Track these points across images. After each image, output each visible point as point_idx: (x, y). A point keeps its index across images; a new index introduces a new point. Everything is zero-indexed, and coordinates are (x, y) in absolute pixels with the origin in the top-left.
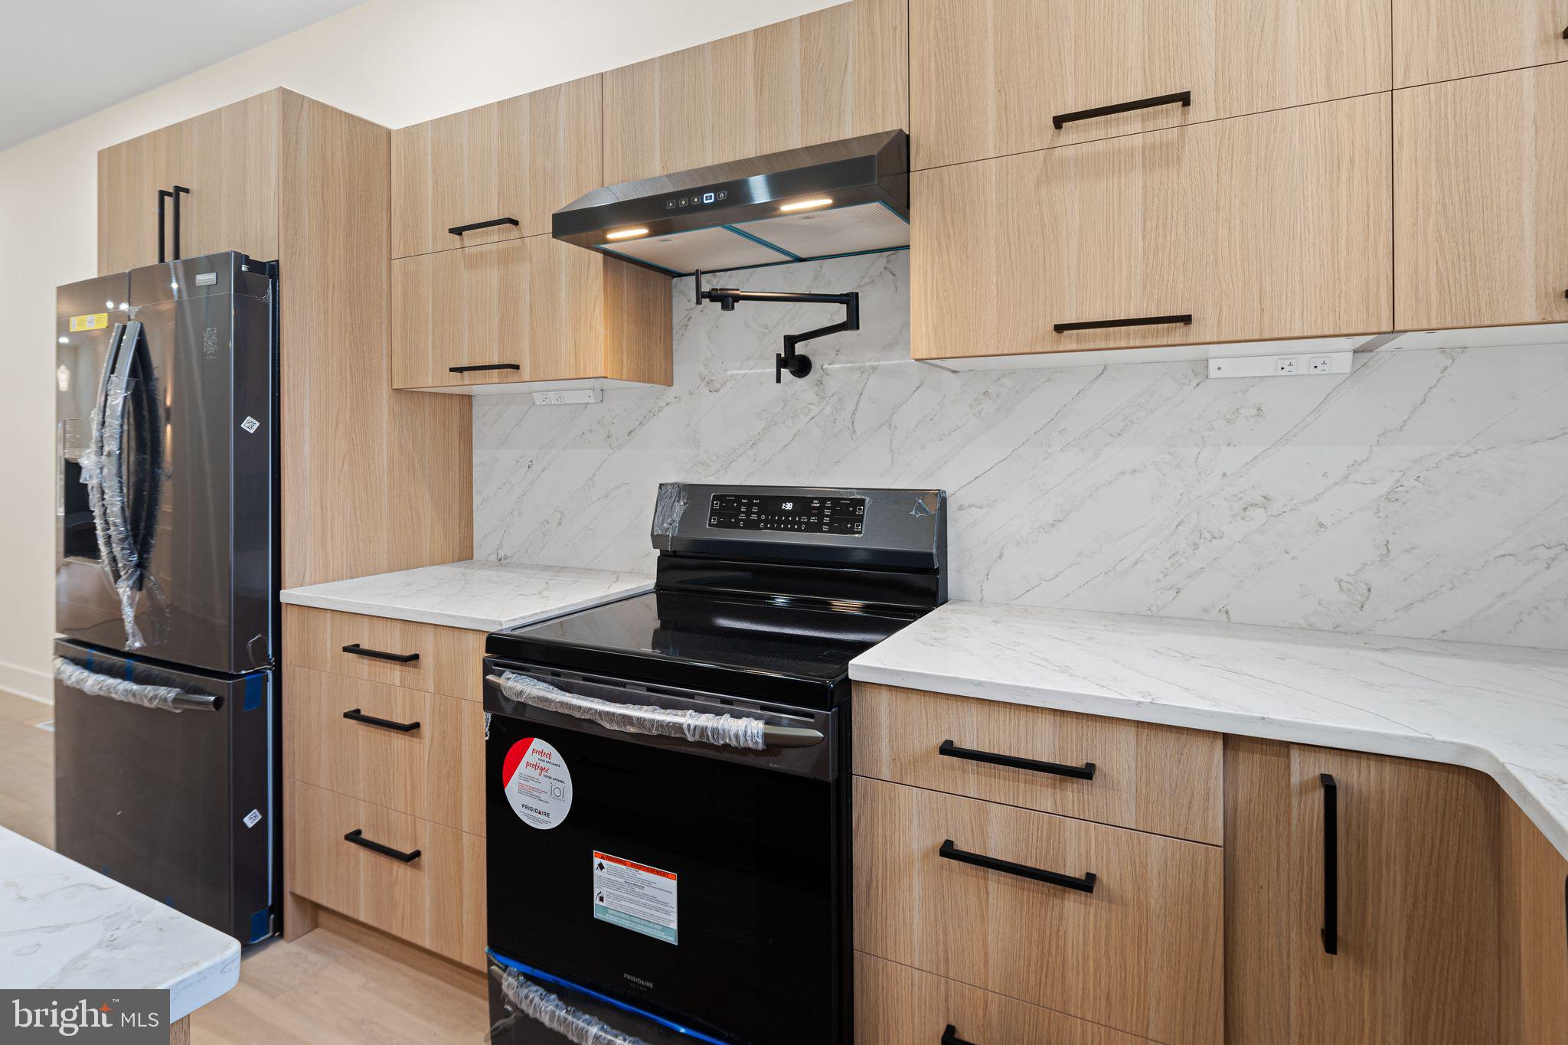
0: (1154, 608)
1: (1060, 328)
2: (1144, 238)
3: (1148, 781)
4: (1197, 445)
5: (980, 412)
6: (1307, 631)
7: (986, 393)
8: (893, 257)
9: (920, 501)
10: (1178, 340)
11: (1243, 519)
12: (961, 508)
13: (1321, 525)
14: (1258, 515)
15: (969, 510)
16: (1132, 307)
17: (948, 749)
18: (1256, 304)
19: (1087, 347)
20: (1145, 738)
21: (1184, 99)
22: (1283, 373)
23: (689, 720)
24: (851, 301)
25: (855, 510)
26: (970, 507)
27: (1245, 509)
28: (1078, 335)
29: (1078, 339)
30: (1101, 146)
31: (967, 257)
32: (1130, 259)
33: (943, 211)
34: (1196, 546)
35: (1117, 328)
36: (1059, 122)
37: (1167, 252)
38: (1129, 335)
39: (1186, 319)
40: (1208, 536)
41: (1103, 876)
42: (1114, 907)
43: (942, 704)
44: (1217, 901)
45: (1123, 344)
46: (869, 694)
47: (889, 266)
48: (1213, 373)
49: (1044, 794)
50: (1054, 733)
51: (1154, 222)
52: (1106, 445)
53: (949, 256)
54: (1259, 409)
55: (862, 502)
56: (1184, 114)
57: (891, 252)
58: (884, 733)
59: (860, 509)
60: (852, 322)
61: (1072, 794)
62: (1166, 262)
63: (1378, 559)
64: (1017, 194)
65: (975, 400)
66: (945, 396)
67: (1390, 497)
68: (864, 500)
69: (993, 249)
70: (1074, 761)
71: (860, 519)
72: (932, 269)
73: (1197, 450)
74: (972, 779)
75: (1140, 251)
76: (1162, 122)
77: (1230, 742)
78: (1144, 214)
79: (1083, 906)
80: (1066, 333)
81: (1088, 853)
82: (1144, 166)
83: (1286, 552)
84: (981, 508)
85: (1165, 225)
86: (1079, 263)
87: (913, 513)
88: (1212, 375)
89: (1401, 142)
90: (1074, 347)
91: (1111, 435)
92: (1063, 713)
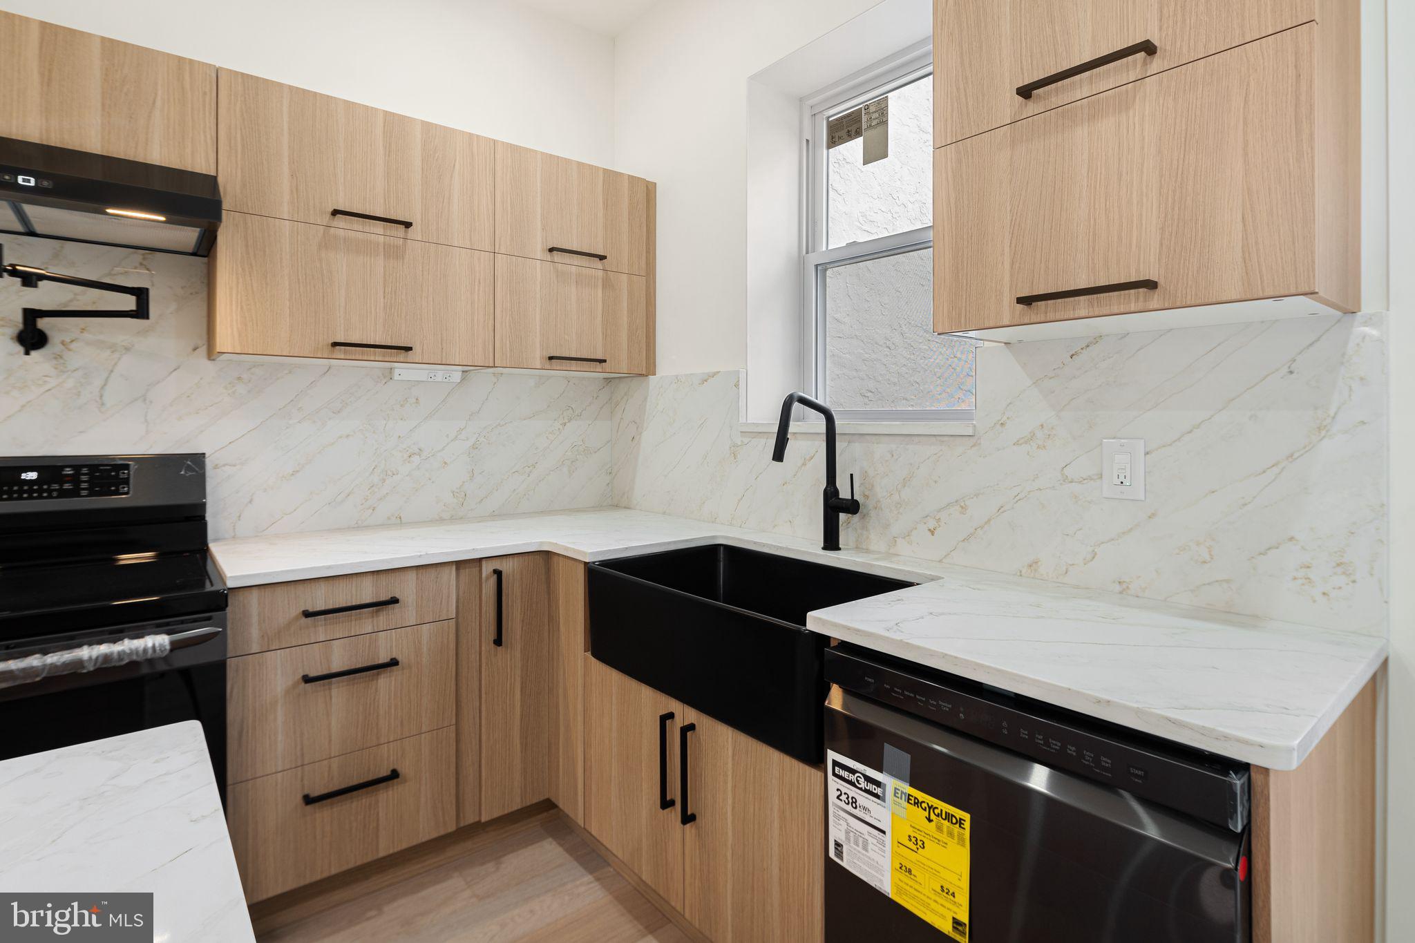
0: (360, 522)
1: (335, 344)
2: (384, 297)
3: (422, 597)
4: (385, 419)
5: (234, 392)
6: (440, 521)
7: (239, 378)
8: (150, 256)
9: (189, 463)
10: (402, 360)
11: (409, 462)
12: (216, 467)
13: (445, 463)
14: (416, 459)
15: (223, 468)
16: (377, 336)
17: (307, 614)
18: (440, 345)
19: (350, 358)
20: (420, 575)
21: (408, 225)
22: (431, 380)
23: (87, 653)
24: (141, 294)
25: (118, 475)
26: (224, 465)
27: (410, 456)
28: (345, 349)
29: (345, 353)
30: (360, 235)
31: (267, 284)
32: (376, 309)
33: (247, 246)
34: (384, 481)
35: (368, 349)
36: (335, 213)
37: (397, 308)
38: (375, 353)
39: (409, 349)
40: (391, 474)
41: (399, 658)
42: (405, 671)
43: (300, 587)
44: (452, 646)
45: (372, 358)
46: (241, 596)
47: (144, 263)
48: (396, 377)
49: (366, 623)
50: (373, 586)
51: (390, 290)
52: (330, 419)
53: (251, 280)
54: (417, 399)
55: (127, 467)
56: (406, 232)
57: (147, 251)
58: (255, 620)
59: (124, 473)
60: (141, 312)
61: (384, 618)
62: (396, 314)
63: (469, 478)
64: (305, 250)
65: (230, 384)
66: (201, 379)
67: (474, 447)
68: (128, 465)
69: (287, 283)
70: (384, 597)
71: (126, 482)
72: (237, 287)
73: (385, 422)
74: (321, 629)
75: (382, 305)
76: (394, 233)
77: (459, 564)
78: (384, 284)
79: (388, 679)
80: (338, 347)
81: (391, 647)
82: (384, 255)
83: (430, 479)
84: (234, 466)
85: (395, 292)
86: (346, 305)
87: (182, 473)
88: (396, 379)
89: (497, 276)
90: (342, 357)
91: (334, 413)
92: (378, 572)
